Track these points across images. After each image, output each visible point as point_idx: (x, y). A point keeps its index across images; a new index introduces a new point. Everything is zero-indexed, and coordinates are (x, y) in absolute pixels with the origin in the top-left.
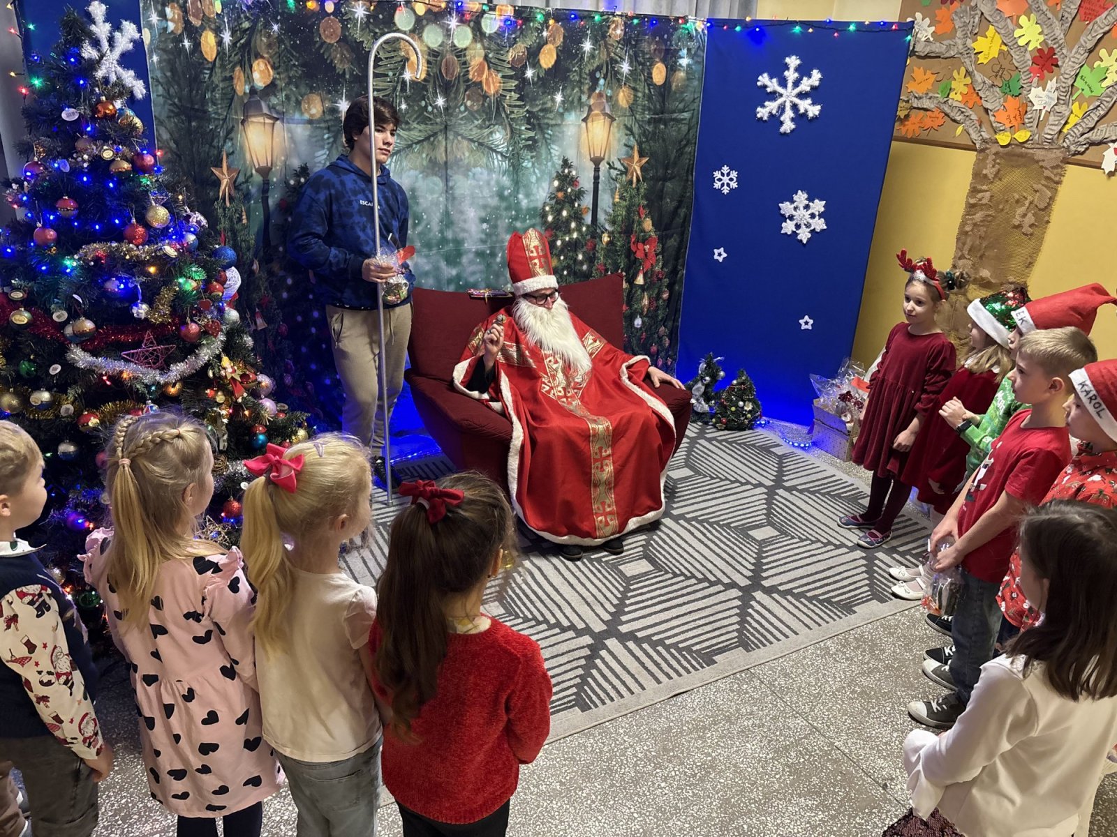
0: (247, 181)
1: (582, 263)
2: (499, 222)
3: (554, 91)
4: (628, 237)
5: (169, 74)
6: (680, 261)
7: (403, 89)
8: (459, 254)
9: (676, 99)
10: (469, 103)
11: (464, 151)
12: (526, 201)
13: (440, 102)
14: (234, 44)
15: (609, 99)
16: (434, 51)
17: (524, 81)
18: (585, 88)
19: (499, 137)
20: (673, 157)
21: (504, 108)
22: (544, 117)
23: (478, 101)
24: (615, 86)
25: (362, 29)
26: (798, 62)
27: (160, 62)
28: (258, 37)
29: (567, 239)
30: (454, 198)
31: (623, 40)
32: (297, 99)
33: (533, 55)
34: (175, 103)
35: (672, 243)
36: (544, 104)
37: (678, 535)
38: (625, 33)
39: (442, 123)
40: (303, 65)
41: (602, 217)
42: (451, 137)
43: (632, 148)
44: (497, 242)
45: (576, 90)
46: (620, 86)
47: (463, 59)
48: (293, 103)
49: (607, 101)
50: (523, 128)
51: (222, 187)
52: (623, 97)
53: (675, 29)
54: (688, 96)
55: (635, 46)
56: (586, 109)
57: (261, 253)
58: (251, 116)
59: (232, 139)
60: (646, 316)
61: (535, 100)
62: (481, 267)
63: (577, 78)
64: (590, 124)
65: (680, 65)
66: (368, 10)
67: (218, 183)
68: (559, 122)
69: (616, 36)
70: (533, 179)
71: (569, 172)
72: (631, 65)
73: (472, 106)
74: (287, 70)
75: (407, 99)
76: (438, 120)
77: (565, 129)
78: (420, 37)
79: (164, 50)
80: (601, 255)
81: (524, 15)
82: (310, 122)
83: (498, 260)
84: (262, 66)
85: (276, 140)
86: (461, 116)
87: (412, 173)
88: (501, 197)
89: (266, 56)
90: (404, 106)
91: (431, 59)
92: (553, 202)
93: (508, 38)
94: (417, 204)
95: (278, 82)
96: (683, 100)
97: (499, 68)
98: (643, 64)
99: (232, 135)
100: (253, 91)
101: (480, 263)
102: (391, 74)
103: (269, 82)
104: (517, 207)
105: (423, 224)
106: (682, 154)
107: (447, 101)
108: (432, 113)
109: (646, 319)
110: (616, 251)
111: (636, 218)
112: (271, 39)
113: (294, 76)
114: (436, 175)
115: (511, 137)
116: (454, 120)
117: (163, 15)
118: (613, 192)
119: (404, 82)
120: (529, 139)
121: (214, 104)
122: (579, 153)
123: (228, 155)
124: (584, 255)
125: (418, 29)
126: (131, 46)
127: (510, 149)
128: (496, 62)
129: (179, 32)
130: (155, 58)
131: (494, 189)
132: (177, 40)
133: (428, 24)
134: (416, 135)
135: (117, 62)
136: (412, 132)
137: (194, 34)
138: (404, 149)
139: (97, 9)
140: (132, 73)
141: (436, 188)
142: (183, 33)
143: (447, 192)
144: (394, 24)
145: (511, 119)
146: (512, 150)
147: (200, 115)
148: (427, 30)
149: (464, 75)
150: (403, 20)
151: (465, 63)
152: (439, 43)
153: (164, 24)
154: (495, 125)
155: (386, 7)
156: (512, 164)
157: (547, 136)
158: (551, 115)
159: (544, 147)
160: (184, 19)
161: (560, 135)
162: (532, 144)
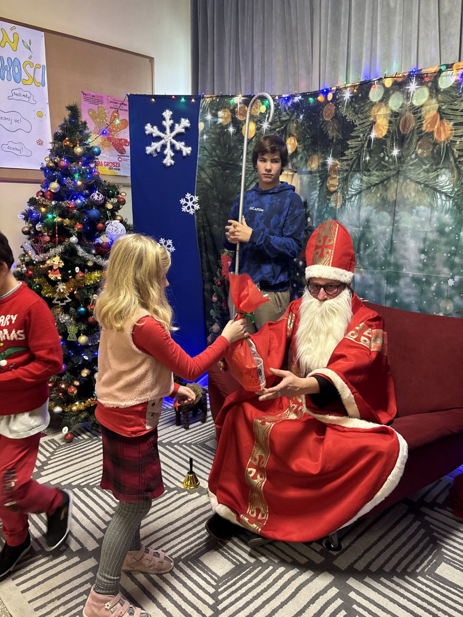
2: (437, 255)
5: (214, 145)
7: (369, 146)
8: (398, 276)
10: (420, 151)
11: (410, 191)
13: (395, 152)
14: (272, 129)
16: (395, 113)
19: (445, 179)
21: (453, 152)
23: (428, 148)
25: (347, 107)
27: (208, 139)
28: (291, 124)
30: (398, 230)
32: (306, 159)
34: (215, 160)
39: (394, 170)
40: (312, 137)
42: (401, 181)
44: (433, 272)
47: (419, 115)
48: (303, 162)
62: (415, 291)
66: (352, 93)
73: (422, 154)
74: (304, 142)
75: (370, 152)
76: (392, 167)
78: (386, 104)
79: (214, 133)
83: (433, 288)
84: (292, 141)
86: (411, 163)
87: (369, 208)
88: (442, 232)
89: (295, 135)
90: (368, 158)
91: (393, 119)
94: (370, 232)
95: (298, 149)
97: (452, 117)
101: (415, 288)
102: (361, 135)
103: (294, 150)
104: (457, 243)
105: (372, 247)
107: (401, 151)
108: (388, 162)
112: (298, 124)
114: (386, 210)
115: (458, 179)
116: (405, 166)
117: (215, 115)
119: (370, 140)
125: (385, 99)
126: (183, 130)
127: (456, 190)
128: (449, 112)
129: (226, 123)
130: (205, 137)
131: (435, 225)
132: (223, 127)
133: (393, 92)
134: (374, 179)
135: (173, 138)
136: (371, 177)
137: (238, 124)
138: (364, 190)
139: (167, 114)
140: (183, 143)
141: (385, 221)
142: (229, 124)
143: (393, 225)
144: (369, 98)
145: (459, 162)
146: (458, 191)
147: (232, 166)
148: (392, 97)
149: (418, 128)
150: (375, 94)
151: (420, 118)
152: (400, 105)
153: (215, 120)
154: (441, 169)
155: (365, 87)
156: (456, 204)
160: (232, 117)
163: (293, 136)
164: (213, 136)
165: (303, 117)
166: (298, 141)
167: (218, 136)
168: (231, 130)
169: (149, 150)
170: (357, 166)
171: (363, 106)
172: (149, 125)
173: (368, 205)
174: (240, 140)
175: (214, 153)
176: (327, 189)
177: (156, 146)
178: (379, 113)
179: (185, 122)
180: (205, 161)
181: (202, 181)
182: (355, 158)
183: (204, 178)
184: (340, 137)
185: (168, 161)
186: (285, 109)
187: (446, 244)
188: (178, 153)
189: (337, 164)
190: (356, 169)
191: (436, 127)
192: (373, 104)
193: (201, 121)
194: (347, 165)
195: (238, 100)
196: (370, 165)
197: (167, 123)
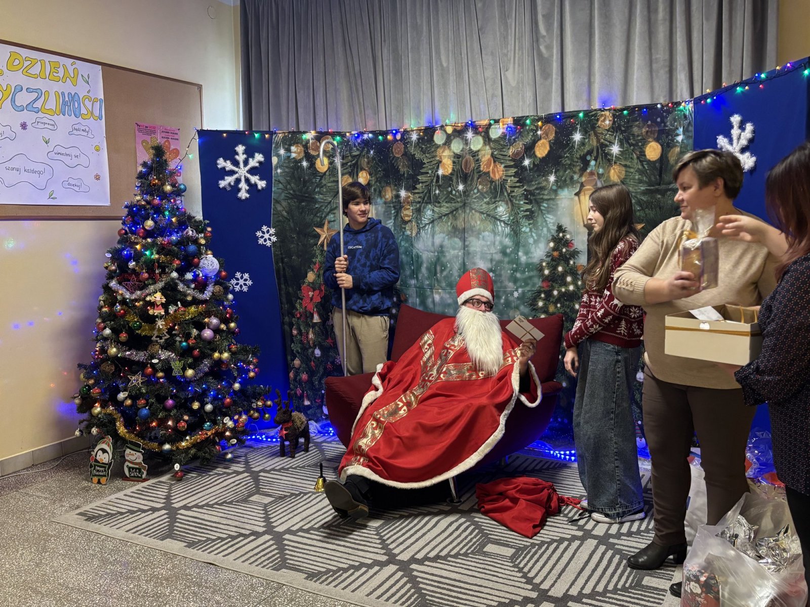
2: (503, 272)
3: (546, 174)
5: (288, 178)
7: (437, 181)
10: (480, 187)
11: (476, 220)
12: (525, 257)
13: (461, 187)
14: (344, 164)
15: (601, 176)
16: (457, 155)
17: (524, 168)
18: (577, 169)
19: (502, 209)
21: (506, 189)
22: (539, 194)
23: (487, 185)
24: (606, 164)
25: (415, 147)
26: (739, 119)
27: (282, 172)
28: (363, 158)
29: (563, 290)
30: (469, 253)
31: (613, 128)
32: (380, 190)
33: (529, 149)
34: (290, 193)
38: (614, 122)
39: (461, 202)
42: (468, 211)
44: (501, 287)
45: (568, 171)
46: (611, 165)
47: (477, 158)
48: (377, 193)
49: (599, 178)
51: (322, 239)
52: (615, 174)
56: (578, 185)
61: (532, 181)
63: (569, 162)
64: (582, 198)
65: (677, 142)
66: (419, 135)
68: (554, 197)
69: (605, 126)
70: (531, 241)
71: (564, 236)
72: (621, 145)
73: (483, 189)
74: (375, 175)
75: (439, 187)
76: (459, 200)
77: (559, 202)
78: (449, 147)
79: (287, 167)
82: (385, 203)
83: (502, 301)
84: (364, 174)
86: (474, 196)
87: (442, 235)
88: (504, 253)
90: (437, 192)
91: (456, 160)
92: (549, 259)
93: (509, 140)
94: (445, 256)
95: (371, 182)
97: (502, 161)
98: (635, 145)
102: (430, 172)
104: (516, 261)
105: (448, 270)
107: (465, 187)
108: (455, 195)
112: (369, 159)
114: (457, 237)
115: (512, 210)
116: (470, 199)
117: (288, 150)
119: (438, 176)
120: (527, 211)
121: (321, 194)
122: (573, 221)
123: (329, 222)
125: (448, 142)
126: (257, 165)
127: (511, 218)
128: (501, 157)
129: (299, 158)
130: (279, 171)
131: (498, 248)
132: (297, 162)
133: (454, 138)
134: (444, 210)
135: (247, 172)
136: (442, 208)
137: (311, 159)
138: (436, 219)
139: (240, 149)
140: (257, 177)
141: (457, 246)
142: (303, 159)
143: (464, 249)
144: (433, 141)
145: (512, 196)
146: (513, 219)
147: (308, 199)
148: (453, 142)
149: (477, 168)
150: (439, 138)
151: (478, 160)
152: (461, 149)
153: (289, 154)
154: (499, 201)
155: (429, 131)
156: (513, 229)
157: (542, 208)
158: (546, 192)
159: (540, 216)
160: (305, 151)
161: (554, 207)
162: (530, 215)
163: (365, 170)
164: (287, 170)
165: (374, 152)
166: (370, 174)
167: (292, 170)
168: (305, 164)
169: (222, 184)
170: (428, 199)
171: (430, 147)
172: (221, 159)
173: (440, 232)
174: (313, 174)
175: (288, 187)
176: (402, 218)
177: (230, 180)
178: (444, 154)
179: (259, 157)
180: (280, 194)
181: (278, 213)
182: (426, 191)
183: (280, 211)
184: (411, 172)
185: (243, 195)
186: (355, 145)
187: (509, 263)
188: (252, 187)
189: (409, 197)
190: (428, 201)
191: (491, 168)
192: (438, 147)
193: (274, 156)
194: (420, 197)
195: (309, 136)
196: (440, 197)
197: (241, 158)
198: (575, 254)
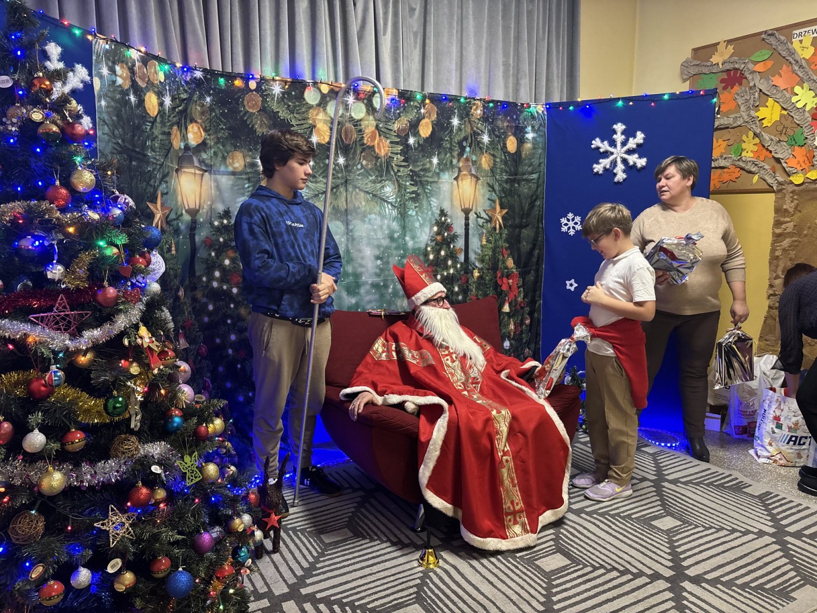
0: (177, 219)
1: (457, 294)
2: (390, 260)
3: (430, 156)
4: (495, 273)
5: (115, 118)
6: (538, 293)
8: (358, 285)
9: (526, 165)
10: (364, 163)
11: (361, 201)
12: (412, 242)
13: (341, 160)
14: (173, 109)
15: (474, 163)
16: (335, 120)
17: (407, 146)
18: (455, 154)
19: (389, 190)
20: (526, 209)
21: (392, 167)
22: (424, 176)
23: (371, 161)
24: (478, 152)
25: (278, 102)
26: (624, 127)
27: (107, 107)
28: (194, 105)
29: (445, 274)
30: (353, 239)
31: (483, 118)
32: (223, 155)
33: (414, 126)
34: (118, 143)
35: (531, 277)
36: (424, 165)
37: (585, 528)
38: (484, 113)
39: (342, 178)
40: (229, 129)
41: (472, 256)
42: (350, 189)
43: (494, 201)
44: (389, 276)
45: (448, 155)
46: (482, 153)
47: (359, 128)
48: (219, 159)
49: (473, 165)
50: (408, 184)
51: (156, 220)
52: (485, 162)
53: (522, 112)
54: (536, 162)
55: (492, 123)
56: (457, 170)
57: (187, 282)
58: (184, 167)
59: (167, 182)
60: (513, 339)
61: (417, 162)
62: (377, 297)
63: (448, 146)
64: (460, 182)
65: (527, 139)
66: (283, 88)
67: (151, 216)
68: (436, 180)
69: (477, 115)
70: (417, 225)
71: (446, 220)
72: (490, 136)
73: (367, 165)
74: (216, 132)
76: (340, 175)
77: (441, 186)
78: (325, 110)
79: (113, 99)
80: (473, 288)
81: (405, 96)
82: (233, 173)
83: (390, 290)
84: (196, 129)
85: (204, 187)
86: (358, 173)
88: (392, 238)
89: (199, 121)
91: (333, 126)
92: (434, 244)
93: (394, 113)
95: (208, 141)
96: (531, 165)
97: (388, 136)
98: (499, 137)
99: (167, 179)
100: (187, 148)
101: (375, 293)
103: (200, 141)
104: (404, 246)
106: (533, 207)
107: (346, 160)
109: (513, 342)
110: (486, 284)
111: (501, 257)
112: (204, 108)
113: (222, 137)
114: (338, 219)
115: (399, 191)
116: (352, 175)
117: (113, 71)
118: (481, 236)
120: (413, 192)
121: (153, 151)
122: (452, 205)
123: (163, 194)
124: (459, 287)
125: (323, 102)
127: (398, 200)
128: (386, 131)
129: (126, 87)
130: (103, 103)
131: (386, 232)
132: (125, 93)
133: (331, 100)
134: (321, 187)
136: (318, 184)
137: (139, 92)
139: (53, 50)
141: (339, 230)
142: (130, 89)
143: (348, 234)
144: (304, 99)
145: (398, 176)
146: (400, 201)
147: (140, 156)
148: (330, 104)
149: (360, 140)
150: (311, 97)
151: (360, 131)
152: (339, 115)
153: (113, 78)
154: (385, 181)
155: (298, 86)
156: (400, 212)
157: (427, 191)
158: (430, 174)
159: (425, 199)
160: (131, 78)
161: (437, 190)
162: (416, 197)
163: (196, 122)
164: (112, 104)
165: (212, 101)
166: (205, 130)
167: (118, 105)
168: (132, 98)
171: (299, 106)
174: (144, 116)
178: (318, 117)
180: (107, 144)
186: (181, 83)
191: (376, 142)
192: (311, 107)
193: (96, 75)
195: (135, 54)
198: (454, 238)
